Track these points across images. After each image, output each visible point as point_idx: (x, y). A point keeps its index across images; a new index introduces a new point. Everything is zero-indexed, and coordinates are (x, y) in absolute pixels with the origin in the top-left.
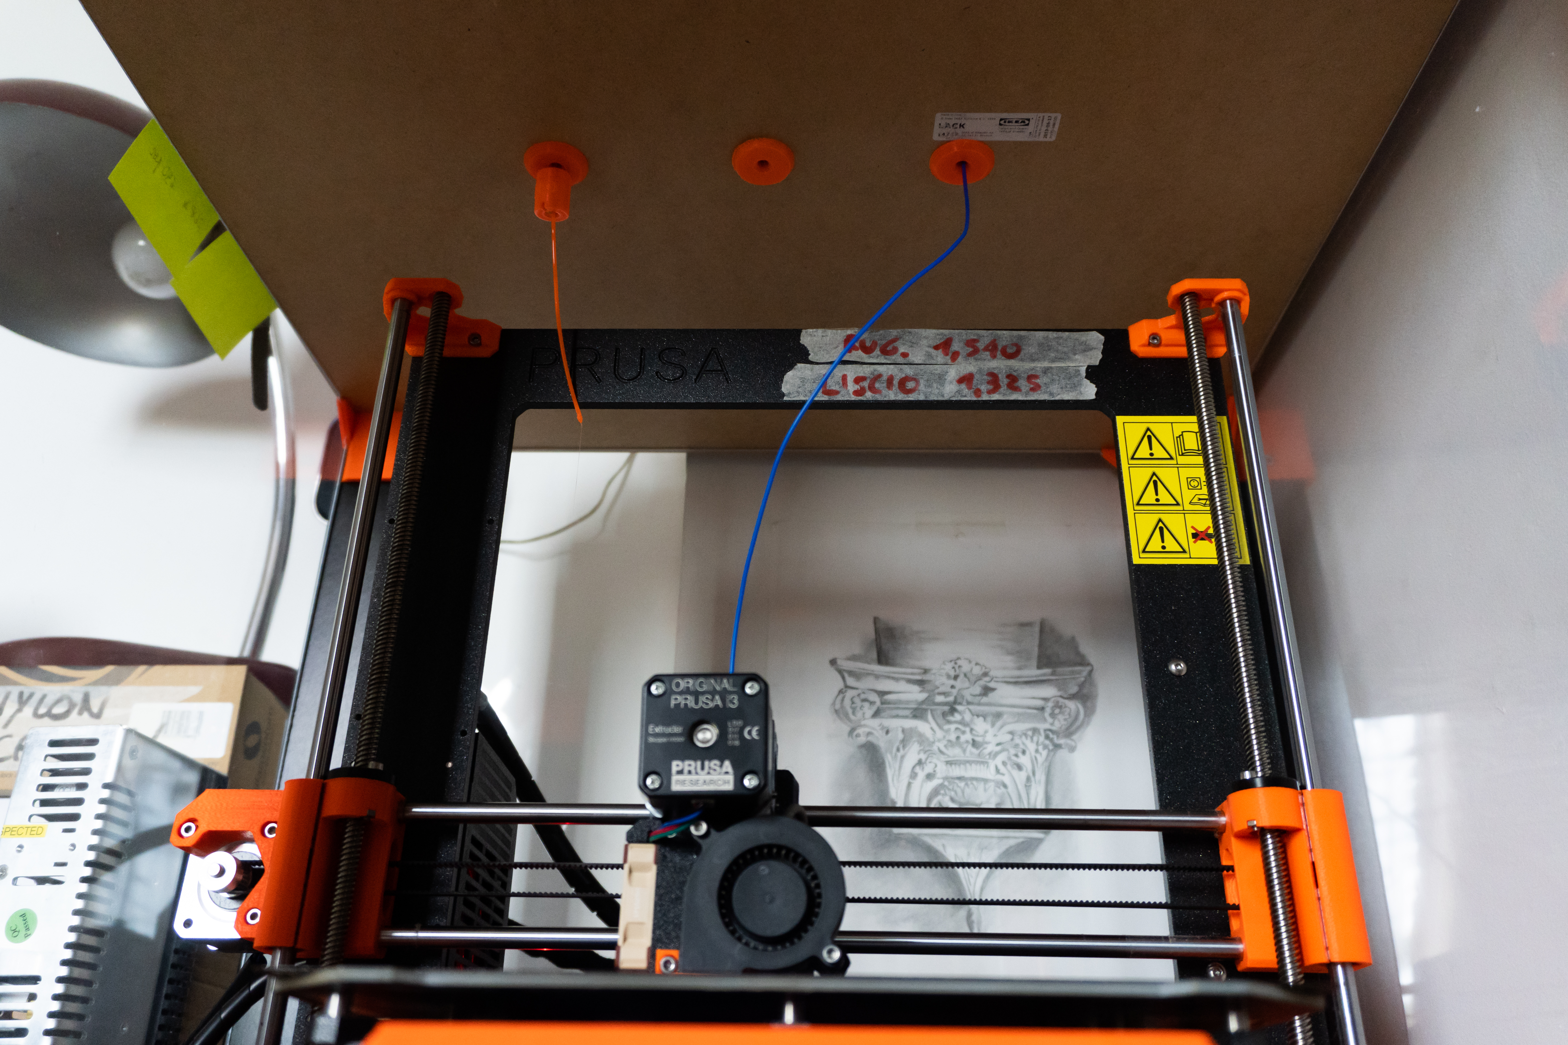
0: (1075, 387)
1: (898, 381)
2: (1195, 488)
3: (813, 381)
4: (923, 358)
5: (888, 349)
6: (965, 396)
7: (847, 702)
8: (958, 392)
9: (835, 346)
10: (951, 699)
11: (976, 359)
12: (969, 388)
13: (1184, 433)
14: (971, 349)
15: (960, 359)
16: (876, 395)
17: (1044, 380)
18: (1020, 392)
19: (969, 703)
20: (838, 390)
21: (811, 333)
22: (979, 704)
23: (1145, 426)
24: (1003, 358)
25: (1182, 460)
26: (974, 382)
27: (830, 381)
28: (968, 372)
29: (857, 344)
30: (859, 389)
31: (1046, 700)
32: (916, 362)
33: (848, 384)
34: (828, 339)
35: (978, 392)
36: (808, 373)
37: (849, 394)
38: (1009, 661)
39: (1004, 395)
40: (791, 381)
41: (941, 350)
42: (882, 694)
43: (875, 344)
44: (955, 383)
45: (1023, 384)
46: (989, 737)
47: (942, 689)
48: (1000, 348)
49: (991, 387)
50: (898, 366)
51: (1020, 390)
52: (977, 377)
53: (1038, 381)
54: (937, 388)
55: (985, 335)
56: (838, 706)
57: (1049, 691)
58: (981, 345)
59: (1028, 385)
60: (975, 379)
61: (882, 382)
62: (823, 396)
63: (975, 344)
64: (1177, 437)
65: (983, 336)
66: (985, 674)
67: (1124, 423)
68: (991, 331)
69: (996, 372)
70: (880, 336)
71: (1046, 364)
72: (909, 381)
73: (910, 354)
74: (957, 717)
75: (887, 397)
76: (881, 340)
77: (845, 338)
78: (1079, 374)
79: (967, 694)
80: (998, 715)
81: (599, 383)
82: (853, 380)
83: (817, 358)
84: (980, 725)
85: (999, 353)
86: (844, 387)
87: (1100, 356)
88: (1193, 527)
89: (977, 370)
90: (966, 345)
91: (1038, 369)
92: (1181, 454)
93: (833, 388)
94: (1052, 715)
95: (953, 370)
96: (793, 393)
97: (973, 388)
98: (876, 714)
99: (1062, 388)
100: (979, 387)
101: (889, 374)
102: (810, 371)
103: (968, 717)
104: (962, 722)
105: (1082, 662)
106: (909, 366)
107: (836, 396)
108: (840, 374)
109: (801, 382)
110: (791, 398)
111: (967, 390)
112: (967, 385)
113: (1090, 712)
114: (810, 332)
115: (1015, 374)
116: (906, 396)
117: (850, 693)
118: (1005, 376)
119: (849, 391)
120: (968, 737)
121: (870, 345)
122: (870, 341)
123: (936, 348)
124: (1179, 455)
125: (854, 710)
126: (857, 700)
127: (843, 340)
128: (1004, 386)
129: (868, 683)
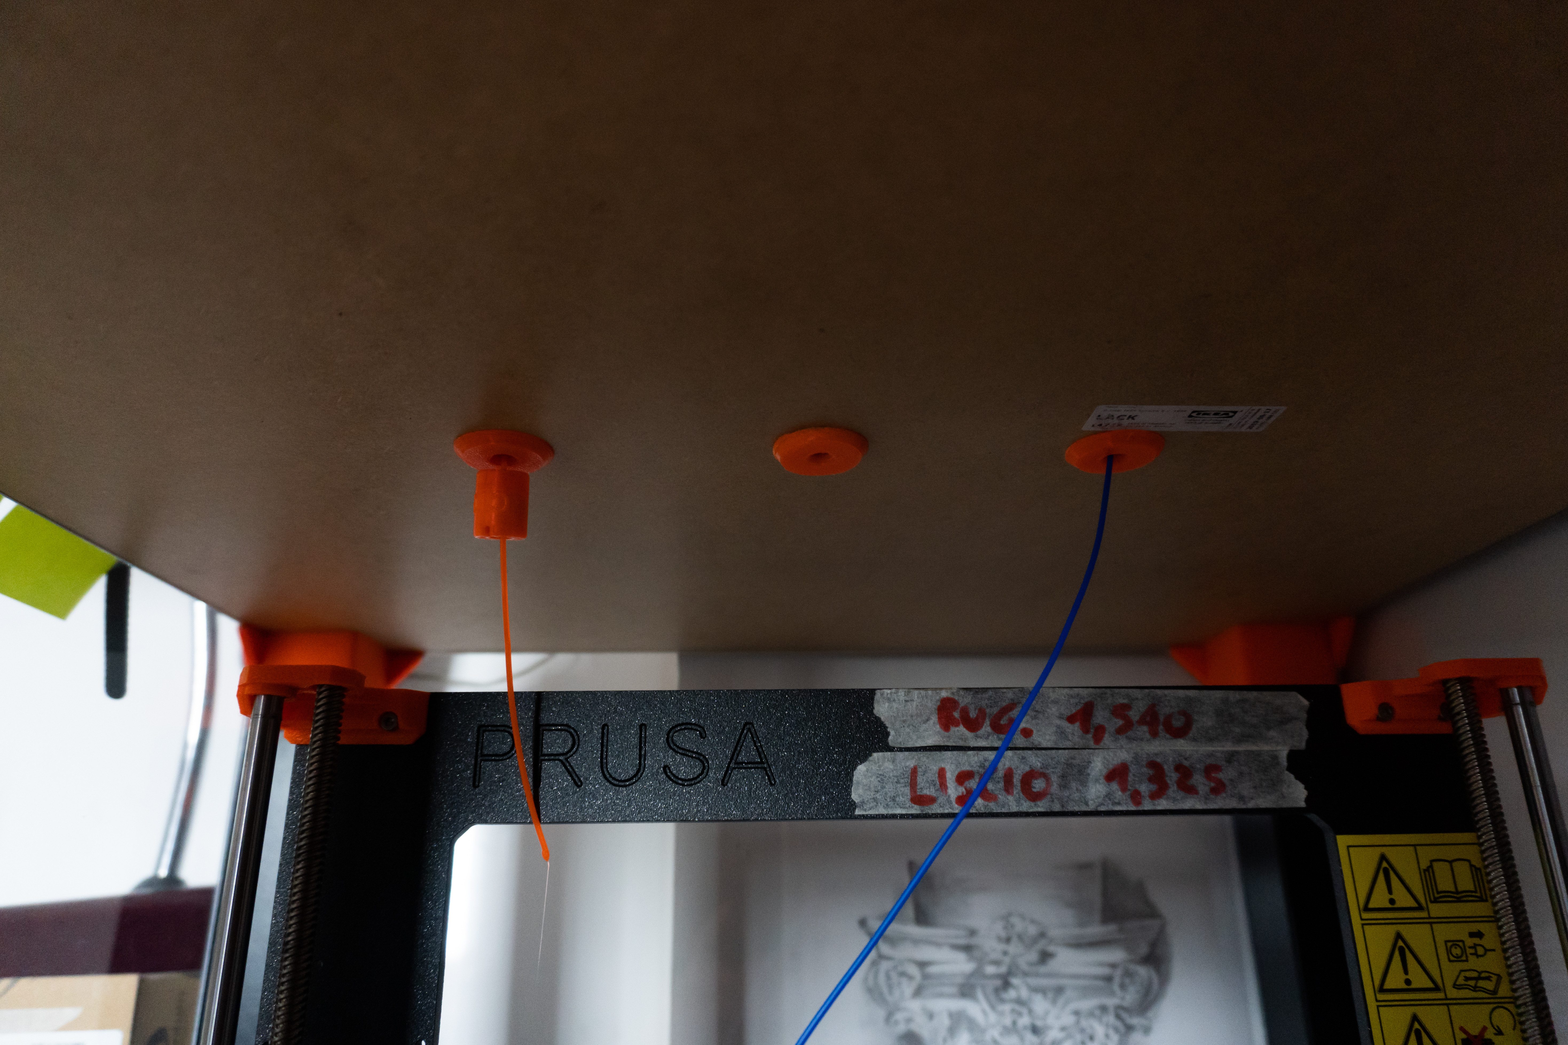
0: (1275, 784)
1: (1020, 778)
2: (1458, 959)
3: (896, 780)
4: (1053, 738)
5: (1002, 722)
6: (1119, 804)
7: (882, 978)
8: (1108, 796)
9: (924, 718)
10: (1003, 969)
11: (1130, 739)
12: (1124, 790)
13: (1435, 864)
14: (1120, 722)
15: (1107, 740)
16: (990, 804)
17: (1229, 773)
18: (1195, 796)
19: (1026, 974)
20: (934, 795)
21: (889, 696)
22: (1037, 975)
23: (1378, 851)
24: (1168, 736)
25: (1437, 910)
26: (1129, 779)
27: (921, 781)
28: (1119, 761)
29: (956, 715)
30: (965, 793)
31: (1113, 966)
32: (1044, 745)
33: (948, 785)
34: (914, 706)
35: (1136, 797)
36: (889, 765)
37: (950, 802)
38: (1068, 916)
39: (1175, 800)
40: (864, 781)
41: (1077, 724)
42: (922, 965)
43: (982, 712)
44: (1102, 780)
45: (1198, 780)
46: (1051, 1020)
47: (994, 956)
48: (1162, 718)
49: (1153, 787)
50: (1018, 752)
51: (1197, 793)
52: (1133, 769)
53: (1221, 776)
54: (1077, 789)
55: (1139, 696)
56: (871, 982)
57: (1117, 955)
58: (1134, 715)
59: (1207, 783)
60: (1130, 775)
61: (997, 779)
62: (912, 807)
63: (1126, 713)
64: (1425, 870)
65: (1137, 699)
66: (1042, 935)
67: (1348, 847)
68: (1147, 691)
69: (1159, 760)
70: (988, 699)
71: (1229, 747)
72: (1036, 779)
73: (1035, 732)
74: (1012, 994)
75: (1007, 807)
76: (991, 707)
77: (939, 703)
78: (1278, 764)
79: (1023, 963)
80: (1059, 991)
81: (579, 786)
82: (954, 778)
83: (900, 740)
84: (1040, 1004)
85: (1161, 727)
86: (942, 791)
87: (1305, 734)
88: (1462, 1029)
89: (1133, 758)
90: (1112, 714)
91: (1219, 755)
92: (1432, 899)
93: (926, 792)
94: (1123, 986)
95: (1099, 759)
96: (868, 801)
97: (1129, 790)
98: (918, 992)
99: (1255, 787)
100: (1137, 786)
101: (1006, 767)
102: (891, 763)
103: (1024, 993)
104: (1019, 1002)
105: (1152, 913)
106: (1036, 752)
107: (931, 806)
108: (935, 768)
109: (879, 781)
110: (865, 810)
111: (1120, 793)
112: (1120, 784)
113: (1164, 978)
114: (888, 694)
115: (1186, 763)
116: (1033, 804)
117: (885, 965)
118: (1172, 768)
119: (949, 796)
120: (1024, 1021)
121: (975, 716)
122: (975, 709)
123: (1071, 719)
124: (1432, 902)
125: (890, 987)
126: (894, 976)
127: (936, 707)
128: (1173, 785)
129: (906, 952)
